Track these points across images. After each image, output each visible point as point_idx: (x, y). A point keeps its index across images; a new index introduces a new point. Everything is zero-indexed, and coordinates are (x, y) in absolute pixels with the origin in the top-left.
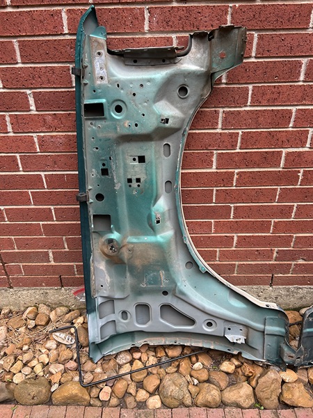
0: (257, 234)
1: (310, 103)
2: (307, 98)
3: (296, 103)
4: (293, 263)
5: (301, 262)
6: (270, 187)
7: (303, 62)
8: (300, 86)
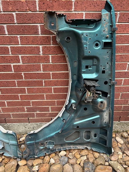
0: (14, 101)
1: (14, 44)
2: (12, 42)
3: (8, 44)
4: (35, 113)
5: (38, 112)
6: (12, 80)
7: (4, 26)
8: (7, 36)
